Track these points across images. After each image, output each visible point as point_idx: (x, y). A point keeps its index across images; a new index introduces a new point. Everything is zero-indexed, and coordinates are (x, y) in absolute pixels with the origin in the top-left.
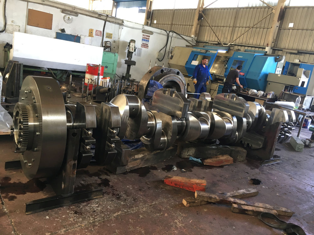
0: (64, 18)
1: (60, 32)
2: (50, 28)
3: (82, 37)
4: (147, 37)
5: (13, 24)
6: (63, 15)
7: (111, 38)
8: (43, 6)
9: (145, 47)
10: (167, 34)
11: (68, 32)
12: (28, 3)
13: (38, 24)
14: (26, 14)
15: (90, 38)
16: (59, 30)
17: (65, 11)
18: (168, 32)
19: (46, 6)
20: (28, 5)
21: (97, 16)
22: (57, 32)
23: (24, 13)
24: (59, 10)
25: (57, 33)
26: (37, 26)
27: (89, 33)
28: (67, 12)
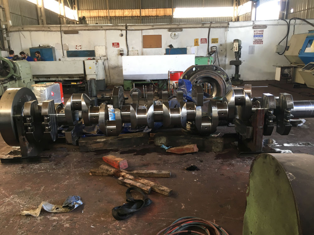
0: (171, 35)
1: (169, 48)
2: (160, 47)
3: (188, 48)
4: (260, 32)
5: (133, 50)
6: (170, 33)
7: (217, 42)
8: (153, 30)
9: (258, 44)
10: (287, 24)
11: (175, 46)
12: (142, 31)
13: (151, 46)
14: (141, 40)
15: (196, 47)
16: (168, 46)
17: (171, 29)
18: (288, 21)
19: (155, 30)
20: (142, 33)
21: (200, 26)
22: (166, 48)
23: (140, 39)
24: (166, 30)
25: (167, 50)
26: (151, 47)
27: (195, 43)
28: (172, 30)
